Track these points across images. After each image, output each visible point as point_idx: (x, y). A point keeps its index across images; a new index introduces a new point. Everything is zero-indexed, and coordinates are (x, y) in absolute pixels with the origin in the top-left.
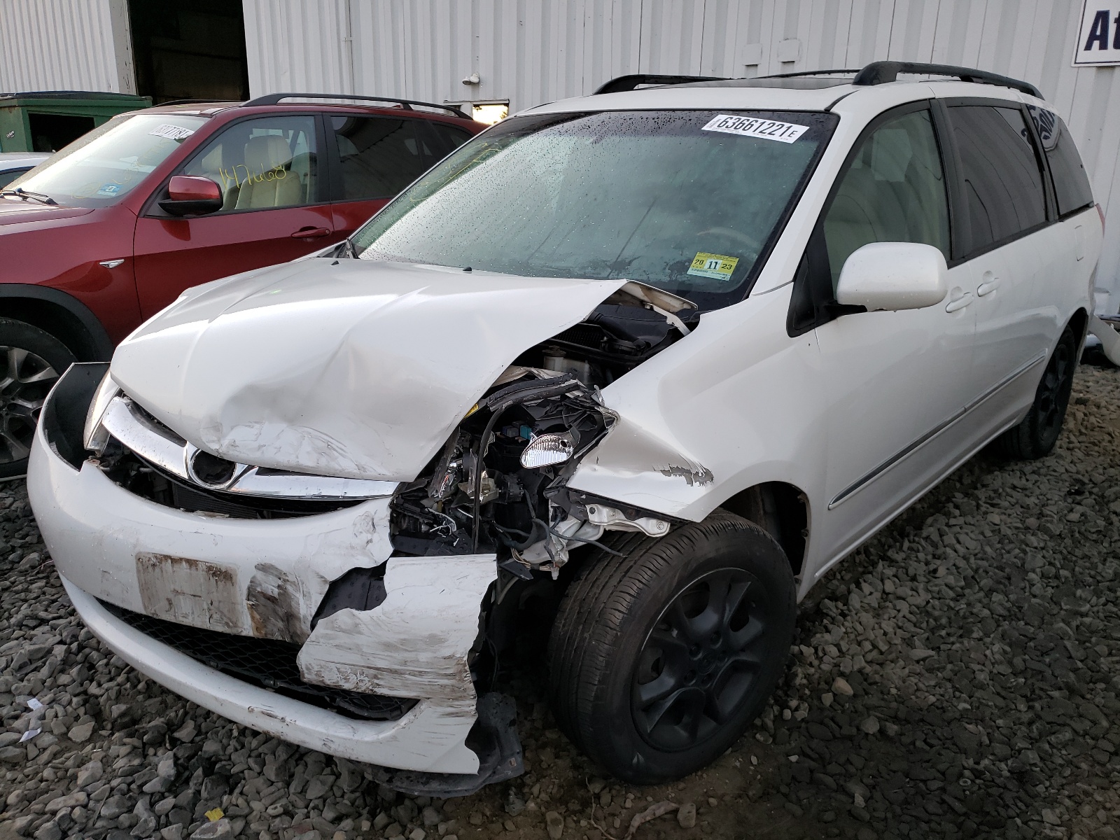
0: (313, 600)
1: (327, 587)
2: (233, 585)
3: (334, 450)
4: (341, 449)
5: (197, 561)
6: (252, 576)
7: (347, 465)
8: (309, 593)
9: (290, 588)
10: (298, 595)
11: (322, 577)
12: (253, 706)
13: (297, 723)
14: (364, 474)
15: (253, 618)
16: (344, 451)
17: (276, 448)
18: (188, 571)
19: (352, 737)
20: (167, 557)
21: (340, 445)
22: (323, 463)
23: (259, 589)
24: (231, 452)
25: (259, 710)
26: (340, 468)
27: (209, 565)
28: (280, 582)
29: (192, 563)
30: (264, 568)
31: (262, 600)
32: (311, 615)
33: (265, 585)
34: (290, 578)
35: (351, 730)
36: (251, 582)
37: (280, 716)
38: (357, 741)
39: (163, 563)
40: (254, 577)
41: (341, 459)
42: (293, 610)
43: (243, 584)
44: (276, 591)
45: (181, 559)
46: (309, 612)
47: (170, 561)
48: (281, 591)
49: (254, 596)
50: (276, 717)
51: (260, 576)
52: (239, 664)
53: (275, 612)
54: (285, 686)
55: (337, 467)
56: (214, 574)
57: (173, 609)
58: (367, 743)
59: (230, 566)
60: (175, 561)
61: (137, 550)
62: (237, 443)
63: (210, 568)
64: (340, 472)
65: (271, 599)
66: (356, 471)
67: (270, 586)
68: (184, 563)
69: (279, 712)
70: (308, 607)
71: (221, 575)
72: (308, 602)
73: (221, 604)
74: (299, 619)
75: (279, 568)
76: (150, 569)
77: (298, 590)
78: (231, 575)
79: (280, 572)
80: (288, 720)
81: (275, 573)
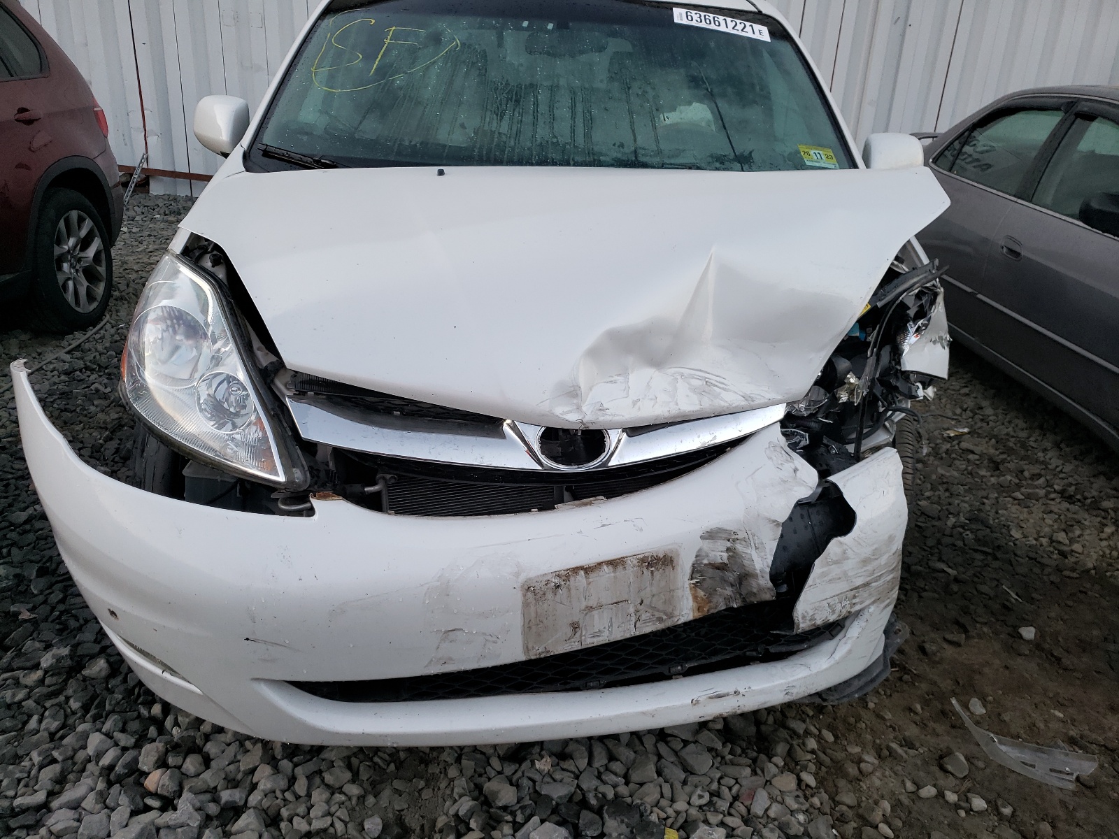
0: (767, 550)
1: (781, 528)
2: (673, 569)
3: (715, 385)
4: (720, 382)
5: (624, 558)
6: (697, 550)
7: (731, 399)
8: (762, 543)
9: (739, 547)
10: (749, 551)
11: (774, 521)
12: (695, 697)
13: (753, 688)
14: (753, 403)
15: (695, 598)
16: (725, 384)
17: (651, 399)
18: (612, 574)
19: (810, 672)
20: (575, 570)
21: (718, 379)
22: (707, 404)
23: (706, 561)
24: (601, 419)
25: (705, 697)
26: (726, 404)
27: (641, 556)
28: (729, 544)
29: (614, 563)
30: (710, 535)
31: (710, 572)
32: (768, 566)
33: (712, 555)
34: (740, 536)
35: (803, 667)
36: (697, 556)
37: (732, 691)
38: (817, 674)
39: (572, 579)
40: (700, 550)
41: (724, 394)
42: (747, 569)
43: (686, 563)
44: (725, 555)
45: (600, 564)
46: (765, 564)
47: (582, 572)
48: (731, 554)
49: (699, 572)
50: (728, 695)
51: (706, 545)
52: (637, 667)
53: (724, 580)
54: (696, 664)
55: (723, 404)
56: (649, 565)
57: (578, 635)
58: (826, 669)
59: (670, 547)
60: (587, 570)
61: (523, 578)
62: (605, 406)
63: (643, 560)
64: (727, 408)
65: (721, 567)
66: (744, 403)
67: (718, 553)
68: (605, 567)
69: (722, 690)
70: (763, 559)
71: (658, 563)
72: (762, 554)
73: (654, 599)
74: (755, 576)
75: (728, 528)
76: (550, 596)
77: (748, 544)
78: (671, 557)
79: (729, 532)
80: (742, 691)
81: (724, 536)
